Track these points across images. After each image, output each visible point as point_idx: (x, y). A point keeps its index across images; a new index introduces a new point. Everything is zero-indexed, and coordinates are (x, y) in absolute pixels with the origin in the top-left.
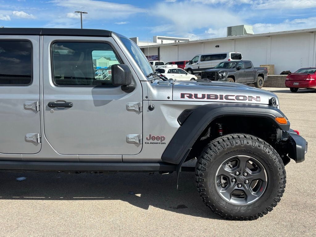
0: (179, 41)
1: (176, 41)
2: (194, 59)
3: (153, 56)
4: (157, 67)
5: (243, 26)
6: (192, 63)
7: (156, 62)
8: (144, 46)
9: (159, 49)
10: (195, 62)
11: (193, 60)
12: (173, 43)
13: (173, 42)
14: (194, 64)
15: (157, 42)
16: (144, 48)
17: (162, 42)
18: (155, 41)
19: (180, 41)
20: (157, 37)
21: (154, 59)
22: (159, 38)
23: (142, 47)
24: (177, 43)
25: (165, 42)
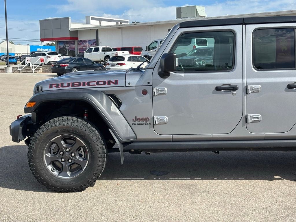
0: (121, 23)
1: (117, 23)
2: (152, 45)
3: (90, 40)
4: (104, 53)
5: (195, 6)
6: (149, 50)
7: (102, 48)
8: (79, 28)
9: (97, 32)
10: (153, 48)
11: (151, 47)
12: (114, 26)
13: (114, 24)
14: (152, 50)
15: (91, 24)
16: (78, 31)
17: (100, 23)
18: (88, 22)
19: (123, 24)
20: (91, 17)
21: (92, 44)
22: (93, 19)
23: (76, 29)
24: (119, 25)
25: (104, 24)
